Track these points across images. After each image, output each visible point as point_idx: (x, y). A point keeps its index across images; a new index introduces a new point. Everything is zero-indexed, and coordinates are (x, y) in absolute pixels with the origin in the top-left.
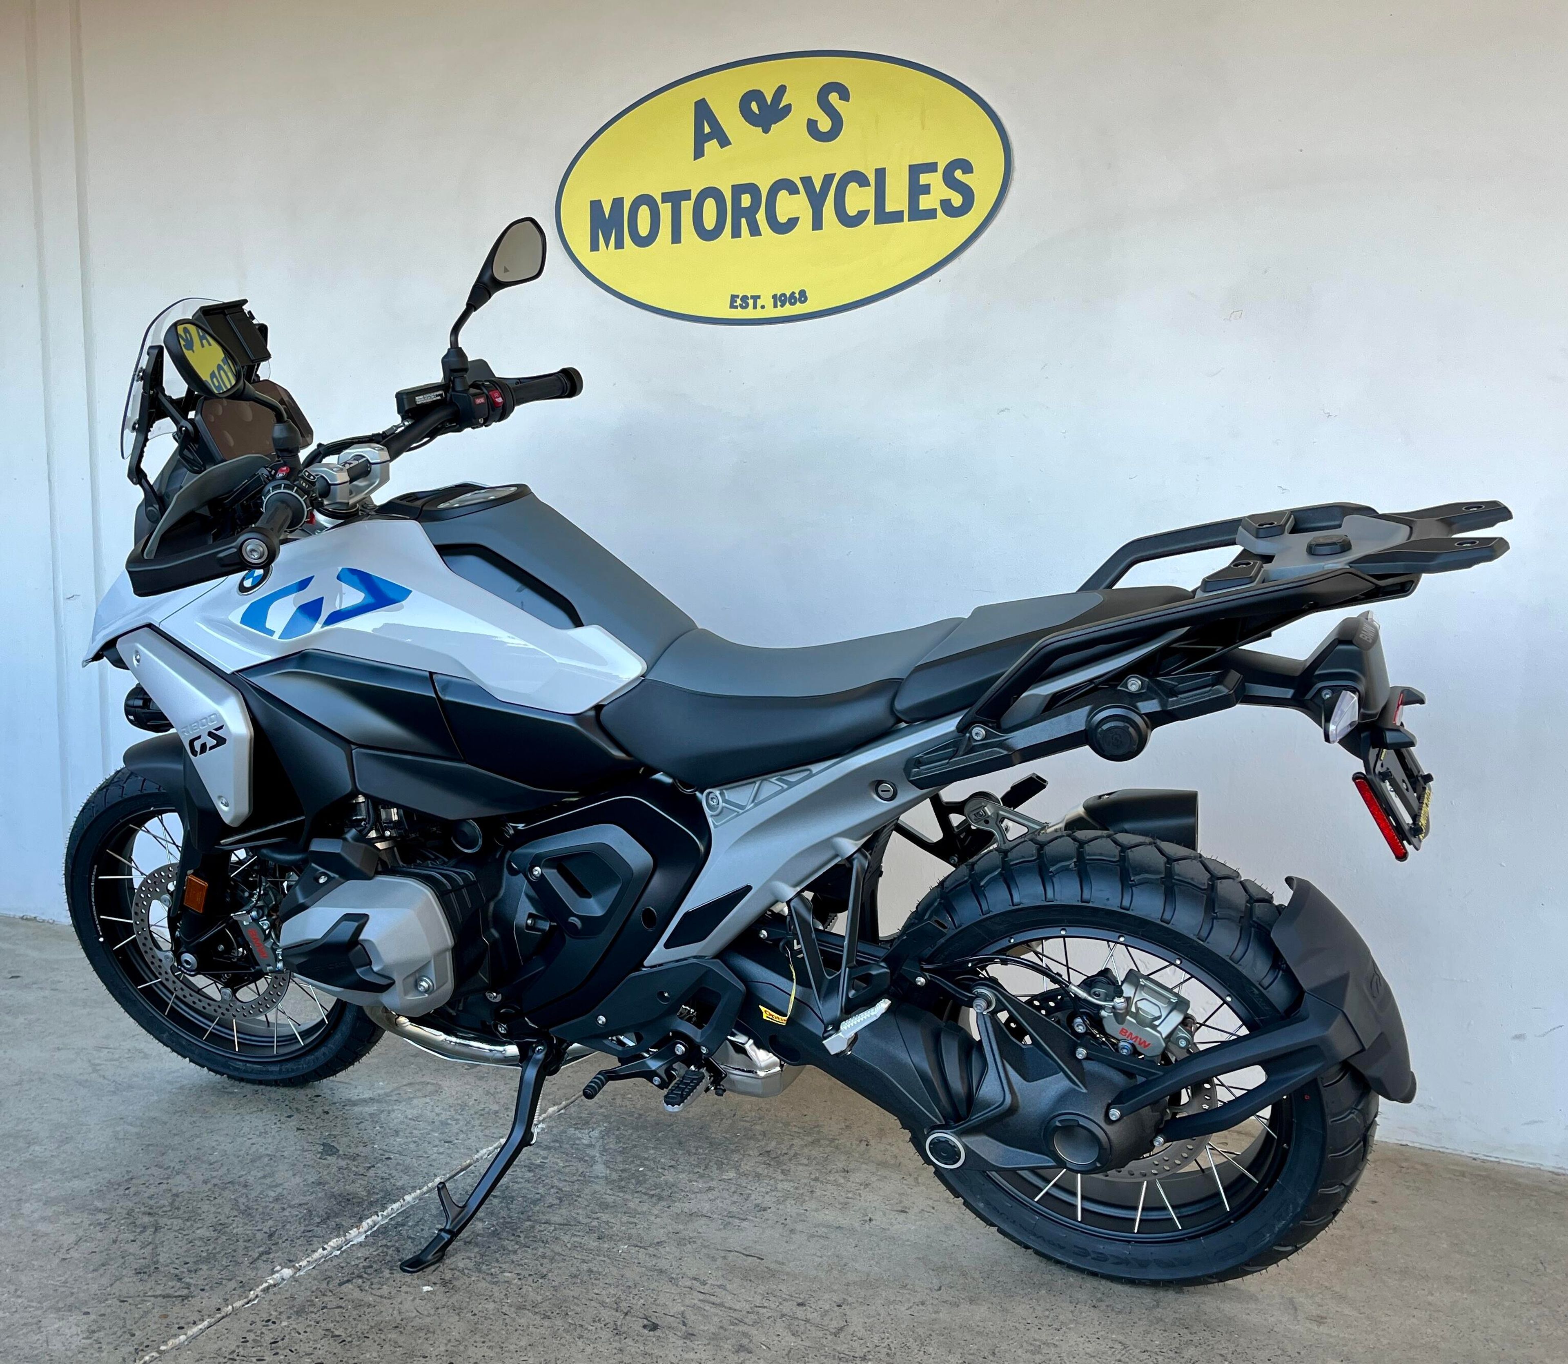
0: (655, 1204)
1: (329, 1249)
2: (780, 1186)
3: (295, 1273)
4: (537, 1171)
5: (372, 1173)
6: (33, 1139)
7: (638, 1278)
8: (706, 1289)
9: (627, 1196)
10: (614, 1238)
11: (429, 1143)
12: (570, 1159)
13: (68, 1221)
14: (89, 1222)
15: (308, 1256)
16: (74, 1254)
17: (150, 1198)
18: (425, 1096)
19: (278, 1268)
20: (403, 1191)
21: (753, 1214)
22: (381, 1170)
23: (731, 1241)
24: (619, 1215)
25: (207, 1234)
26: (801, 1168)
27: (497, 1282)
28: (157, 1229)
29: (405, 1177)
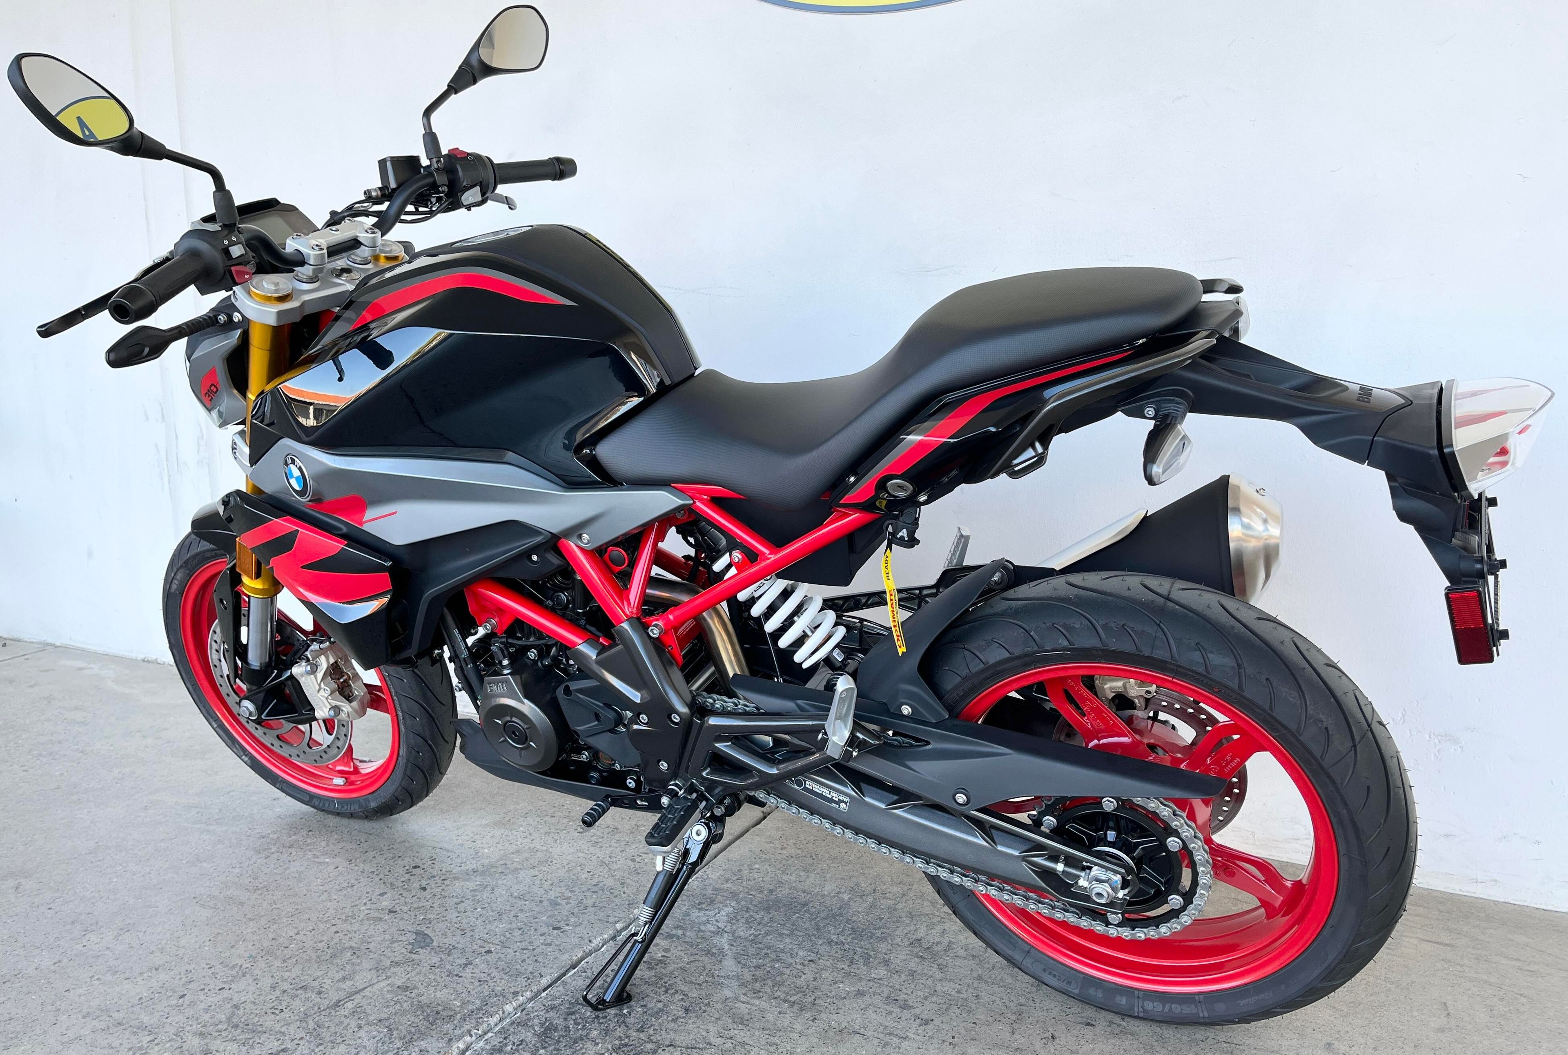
0: (797, 1016)
5: (467, 973)
9: (763, 1004)
11: (535, 930)
12: (695, 951)
20: (504, 997)
21: (913, 1029)
22: (478, 968)
29: (507, 979)
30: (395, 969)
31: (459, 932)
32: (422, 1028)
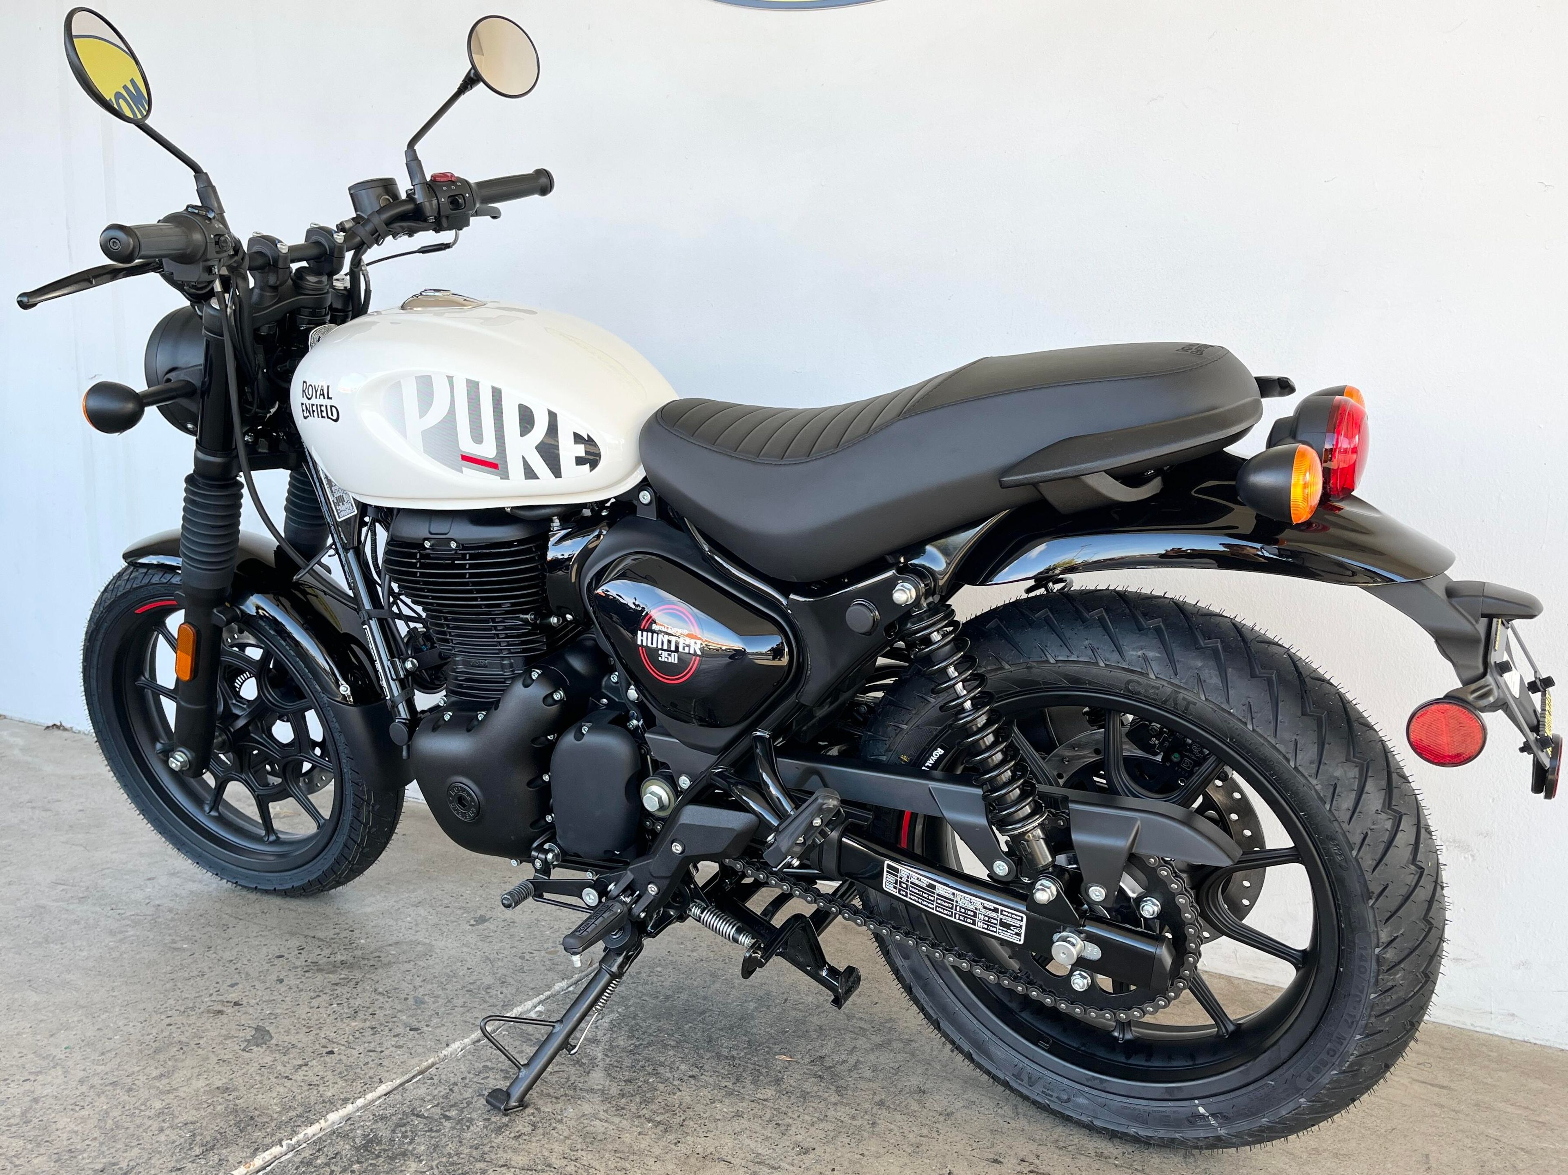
0: (659, 1137)
2: (831, 1111)
5: (299, 1075)
9: (624, 1122)
20: (331, 1104)
22: (313, 1069)
26: (862, 1083)
29: (341, 1083)
30: (220, 1069)
31: (305, 1030)
32: (229, 1135)
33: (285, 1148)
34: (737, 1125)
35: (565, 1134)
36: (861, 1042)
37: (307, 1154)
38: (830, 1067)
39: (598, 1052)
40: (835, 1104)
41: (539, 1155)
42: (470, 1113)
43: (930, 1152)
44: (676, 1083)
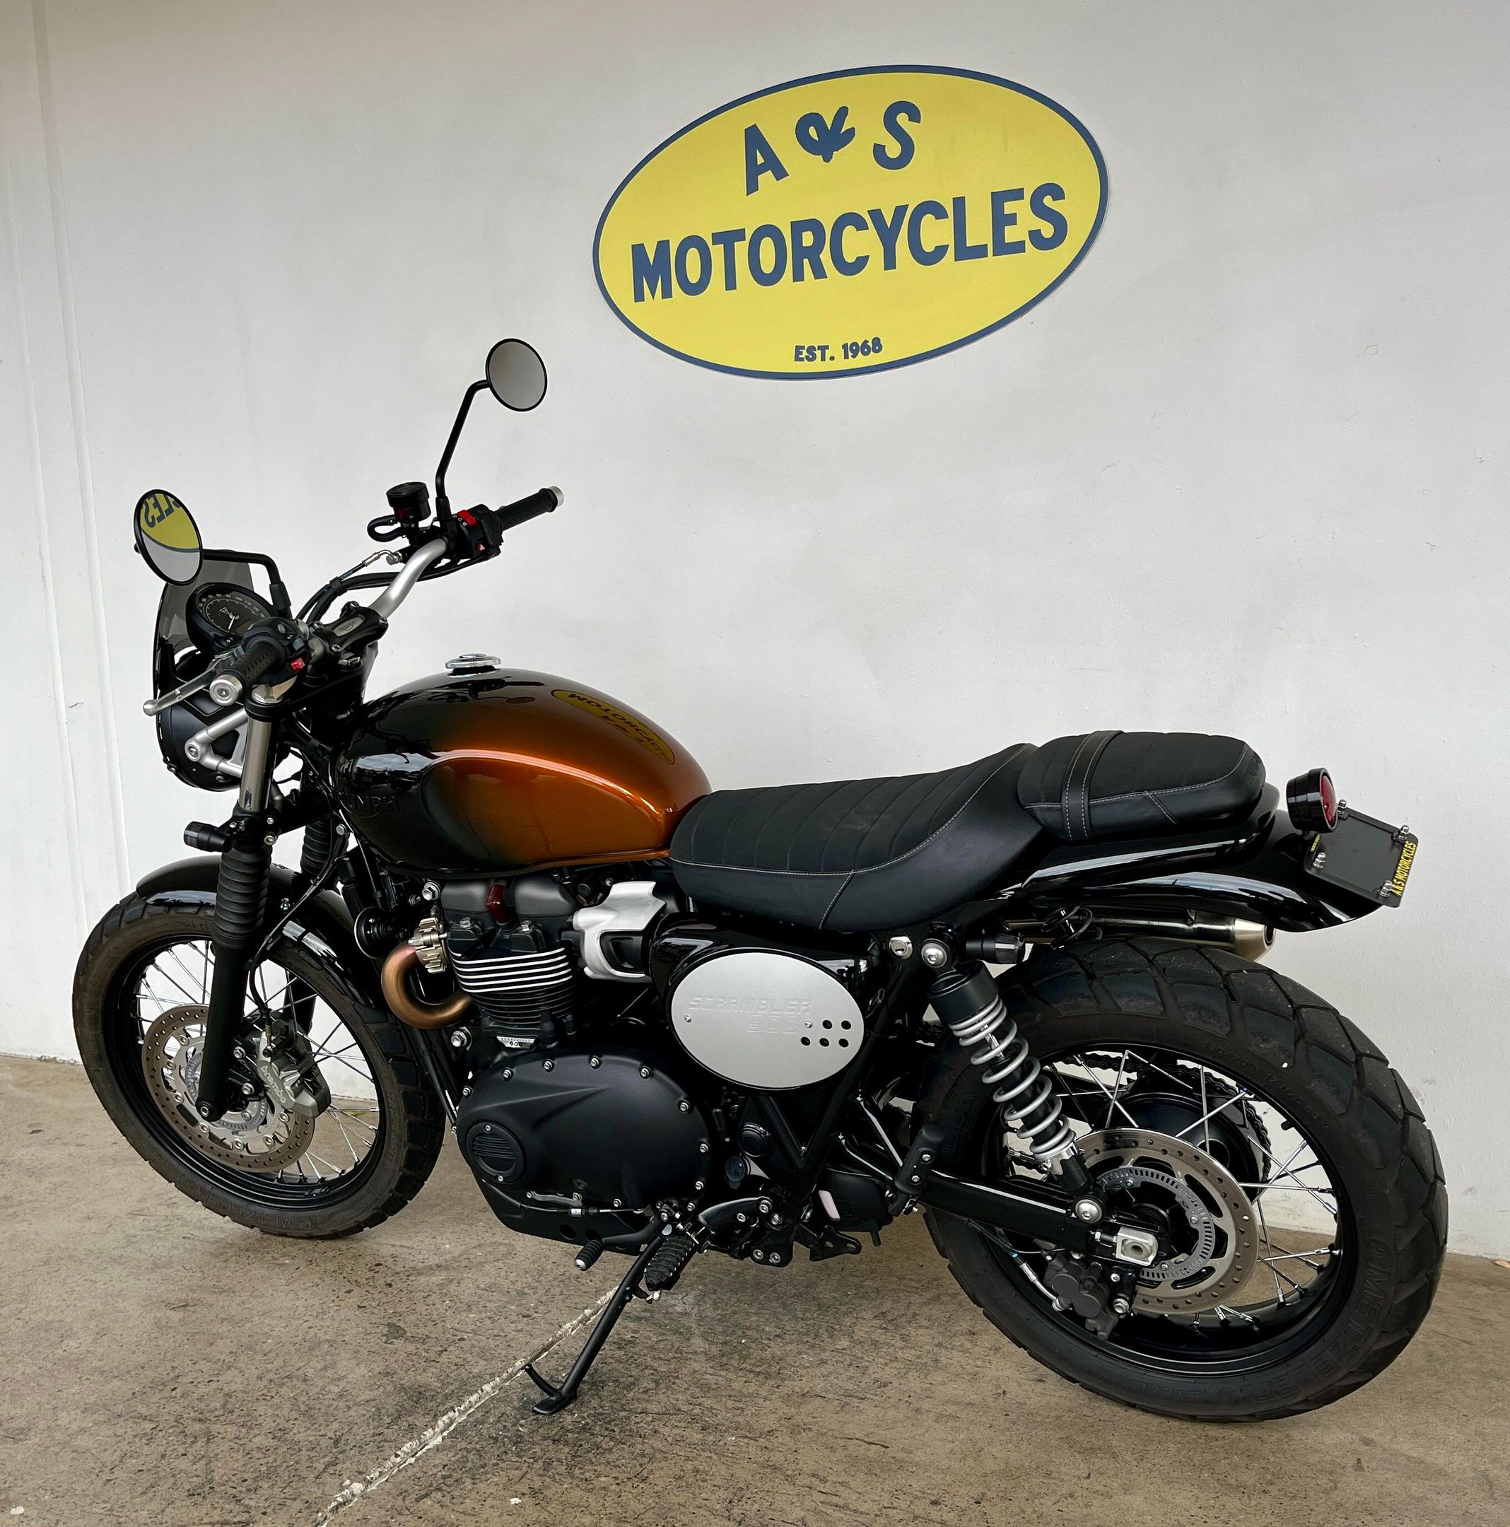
0: (762, 1384)
1: (403, 1455)
2: (900, 1354)
3: (367, 1487)
4: (628, 1347)
5: (444, 1357)
6: (66, 1331)
7: (750, 1477)
8: (827, 1488)
9: (730, 1376)
10: (720, 1428)
11: (506, 1318)
12: (664, 1332)
13: (110, 1432)
14: (134, 1433)
15: (380, 1465)
16: (117, 1473)
17: (200, 1399)
18: (498, 1260)
19: (348, 1482)
20: (481, 1379)
21: (872, 1392)
22: (453, 1354)
23: (850, 1426)
24: (724, 1399)
25: (266, 1443)
26: (921, 1332)
27: (593, 1489)
28: (209, 1438)
29: (482, 1362)
30: (374, 1359)
31: (431, 1324)
32: (407, 1406)
33: (457, 1414)
34: (824, 1370)
35: (685, 1386)
36: (914, 1298)
37: (479, 1415)
38: (892, 1320)
39: (692, 1322)
40: (903, 1348)
41: (668, 1403)
42: (600, 1377)
43: (985, 1379)
44: (765, 1342)
